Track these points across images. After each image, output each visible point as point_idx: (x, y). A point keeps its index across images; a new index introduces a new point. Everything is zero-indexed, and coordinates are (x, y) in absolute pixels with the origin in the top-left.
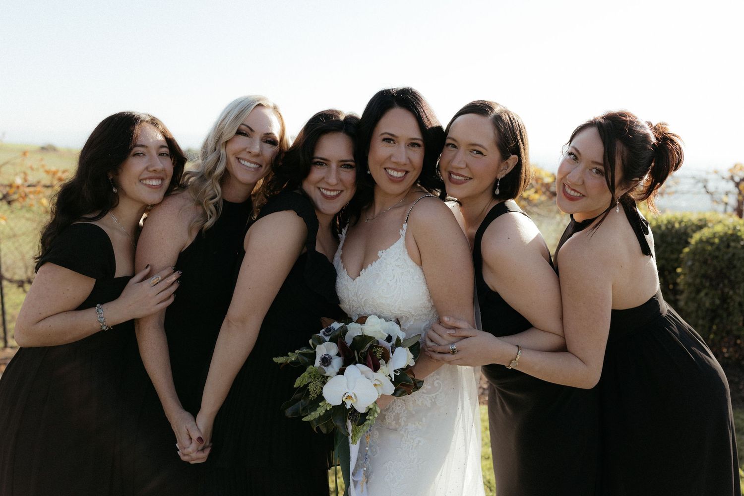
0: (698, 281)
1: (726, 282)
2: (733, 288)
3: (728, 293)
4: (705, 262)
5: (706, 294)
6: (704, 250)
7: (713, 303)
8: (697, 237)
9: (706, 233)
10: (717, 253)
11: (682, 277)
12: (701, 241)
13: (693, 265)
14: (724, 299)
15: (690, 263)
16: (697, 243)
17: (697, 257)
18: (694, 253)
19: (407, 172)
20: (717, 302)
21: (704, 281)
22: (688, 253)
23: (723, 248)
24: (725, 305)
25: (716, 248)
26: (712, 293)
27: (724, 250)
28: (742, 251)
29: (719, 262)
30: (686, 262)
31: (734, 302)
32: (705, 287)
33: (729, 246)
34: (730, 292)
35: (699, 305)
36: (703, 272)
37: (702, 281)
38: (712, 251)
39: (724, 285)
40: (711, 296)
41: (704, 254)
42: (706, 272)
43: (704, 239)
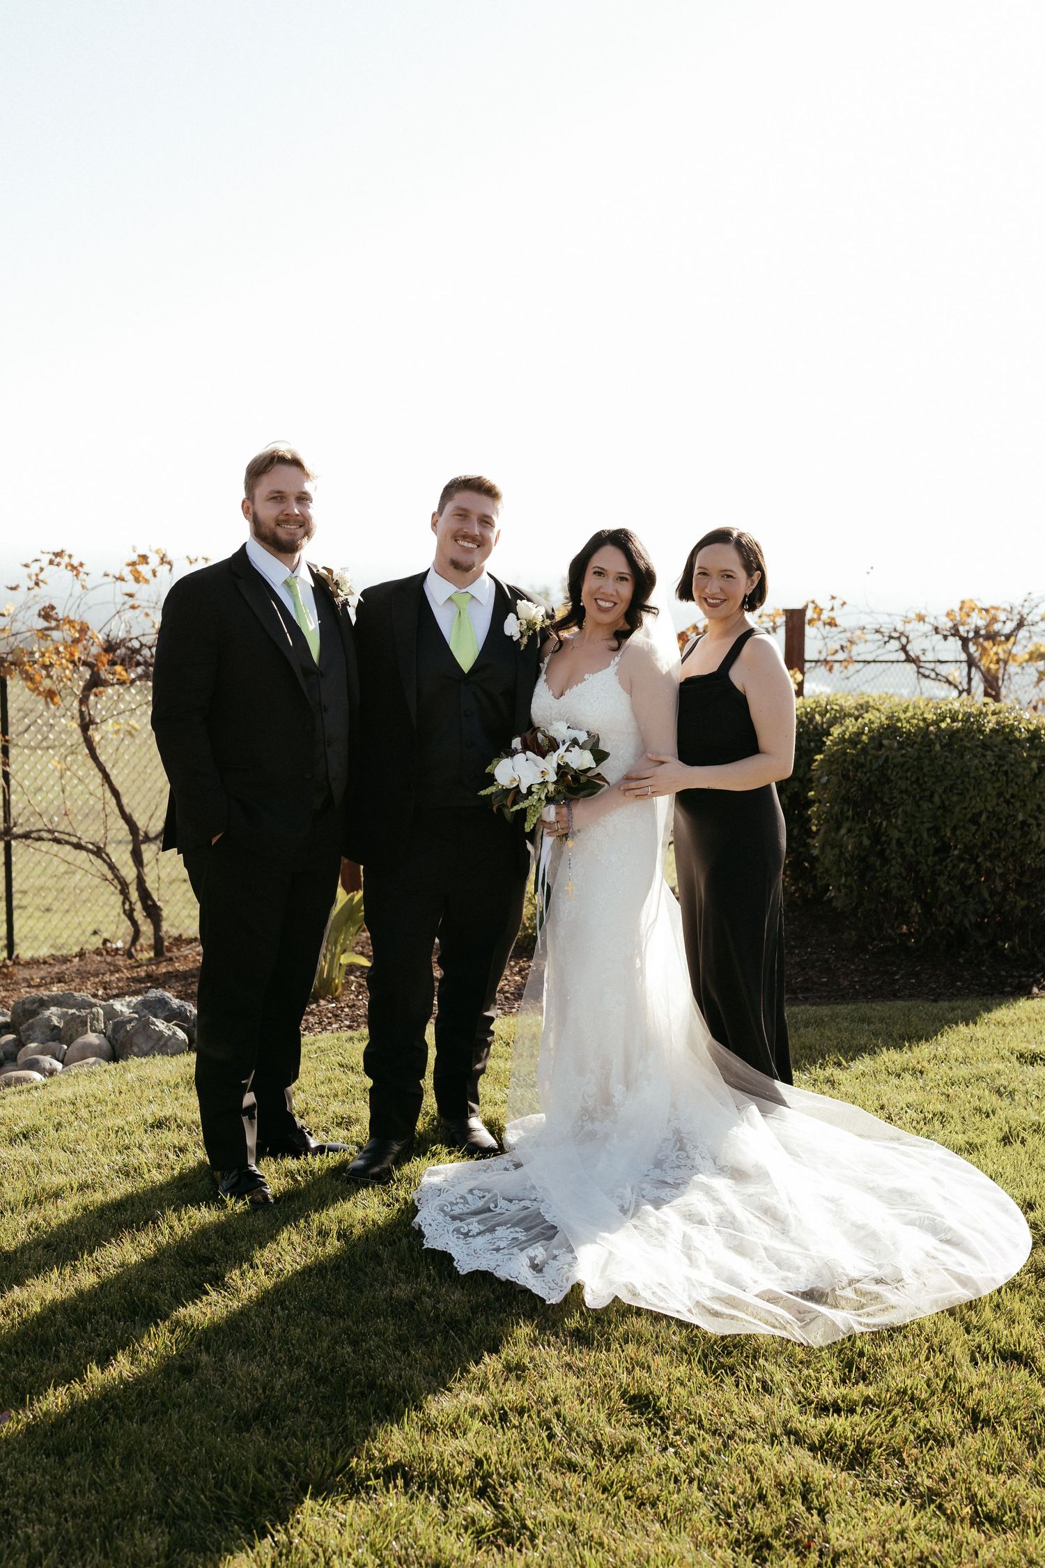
0: (838, 808)
1: (878, 806)
2: (888, 818)
3: (881, 823)
4: (845, 777)
5: (850, 830)
6: (845, 754)
7: (859, 846)
8: (836, 731)
9: (851, 726)
10: (862, 760)
12: (842, 740)
13: (828, 781)
14: (876, 836)
15: (825, 779)
16: (835, 743)
17: (834, 767)
18: (830, 760)
19: (615, 603)
20: (866, 842)
21: (846, 807)
22: (821, 761)
23: (873, 748)
24: (879, 847)
25: (864, 750)
26: (858, 827)
27: (873, 752)
28: (899, 754)
29: (866, 773)
30: (820, 778)
31: (891, 839)
32: (847, 818)
33: (881, 746)
34: (884, 823)
35: (841, 852)
36: (843, 792)
37: (842, 809)
38: (858, 755)
39: (874, 812)
40: (857, 833)
41: (845, 761)
42: (848, 791)
43: (846, 737)
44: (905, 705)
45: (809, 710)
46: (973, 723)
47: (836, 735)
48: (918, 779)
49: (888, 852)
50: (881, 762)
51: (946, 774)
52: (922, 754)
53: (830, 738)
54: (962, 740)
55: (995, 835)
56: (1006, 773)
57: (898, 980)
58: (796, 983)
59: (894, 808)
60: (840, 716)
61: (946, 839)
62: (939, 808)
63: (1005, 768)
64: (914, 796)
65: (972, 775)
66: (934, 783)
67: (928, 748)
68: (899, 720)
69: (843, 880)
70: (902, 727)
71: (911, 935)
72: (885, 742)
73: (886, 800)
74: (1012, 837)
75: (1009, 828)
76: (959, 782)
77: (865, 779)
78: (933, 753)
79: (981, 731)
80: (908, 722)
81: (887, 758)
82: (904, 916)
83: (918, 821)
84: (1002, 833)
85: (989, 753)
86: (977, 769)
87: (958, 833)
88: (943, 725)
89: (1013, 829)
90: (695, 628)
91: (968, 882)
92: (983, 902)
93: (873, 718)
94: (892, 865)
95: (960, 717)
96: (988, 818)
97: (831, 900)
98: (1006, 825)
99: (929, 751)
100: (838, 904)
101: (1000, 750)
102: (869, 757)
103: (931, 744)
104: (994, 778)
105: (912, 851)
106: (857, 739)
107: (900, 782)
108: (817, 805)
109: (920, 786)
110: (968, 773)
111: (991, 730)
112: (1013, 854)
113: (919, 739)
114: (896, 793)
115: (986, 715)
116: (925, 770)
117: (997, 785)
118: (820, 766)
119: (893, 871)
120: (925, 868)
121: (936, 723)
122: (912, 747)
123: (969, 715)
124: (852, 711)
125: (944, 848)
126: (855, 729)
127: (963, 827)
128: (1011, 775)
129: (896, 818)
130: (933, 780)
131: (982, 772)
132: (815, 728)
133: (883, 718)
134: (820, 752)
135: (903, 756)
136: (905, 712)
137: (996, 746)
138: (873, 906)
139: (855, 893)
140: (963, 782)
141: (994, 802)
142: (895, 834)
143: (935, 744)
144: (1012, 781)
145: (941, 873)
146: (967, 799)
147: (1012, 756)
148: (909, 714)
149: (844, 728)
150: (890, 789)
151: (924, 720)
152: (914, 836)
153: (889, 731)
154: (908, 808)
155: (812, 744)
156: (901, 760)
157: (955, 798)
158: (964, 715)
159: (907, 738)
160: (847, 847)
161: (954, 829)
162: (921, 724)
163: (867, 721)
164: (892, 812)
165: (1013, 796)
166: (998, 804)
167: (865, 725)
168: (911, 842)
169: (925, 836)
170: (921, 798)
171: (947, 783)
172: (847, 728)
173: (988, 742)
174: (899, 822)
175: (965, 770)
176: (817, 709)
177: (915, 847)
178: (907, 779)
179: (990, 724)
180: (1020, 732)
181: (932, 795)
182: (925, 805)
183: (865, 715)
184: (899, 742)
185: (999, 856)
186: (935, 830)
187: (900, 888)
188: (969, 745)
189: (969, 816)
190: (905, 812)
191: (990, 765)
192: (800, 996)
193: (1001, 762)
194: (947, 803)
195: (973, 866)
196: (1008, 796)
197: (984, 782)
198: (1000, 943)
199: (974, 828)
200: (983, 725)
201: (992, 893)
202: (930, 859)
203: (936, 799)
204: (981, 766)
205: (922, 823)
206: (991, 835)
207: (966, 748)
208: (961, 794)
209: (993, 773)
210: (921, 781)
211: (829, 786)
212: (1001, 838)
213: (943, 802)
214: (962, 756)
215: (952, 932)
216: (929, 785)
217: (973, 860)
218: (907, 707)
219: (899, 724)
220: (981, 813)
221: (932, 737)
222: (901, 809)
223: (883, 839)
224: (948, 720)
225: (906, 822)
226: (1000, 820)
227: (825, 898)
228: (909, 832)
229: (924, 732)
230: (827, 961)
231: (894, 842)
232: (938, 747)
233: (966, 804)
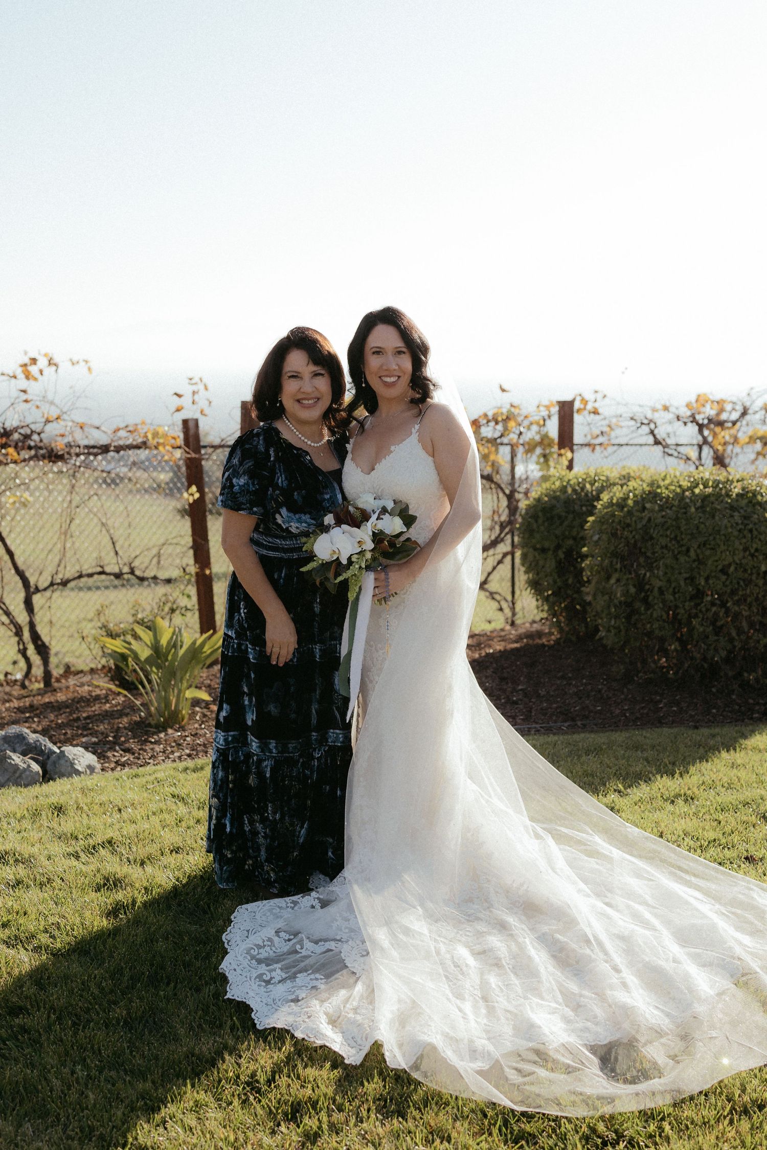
0: (607, 562)
1: (642, 560)
2: (651, 569)
3: (645, 574)
4: (614, 535)
5: (618, 580)
6: (613, 515)
7: (626, 593)
8: (605, 497)
9: (618, 493)
10: (628, 521)
12: (611, 504)
13: (600, 539)
14: (641, 585)
15: (596, 538)
16: (605, 507)
17: (604, 527)
18: (601, 521)
19: (399, 377)
20: (632, 590)
21: (615, 560)
22: (594, 521)
23: (637, 511)
24: (643, 594)
25: (630, 513)
26: (625, 577)
27: (638, 514)
28: (660, 515)
29: (631, 532)
30: (592, 537)
31: (654, 587)
32: (616, 570)
33: (644, 508)
34: (648, 574)
35: (610, 598)
36: (612, 548)
37: (611, 562)
38: (624, 517)
39: (639, 565)
40: (624, 582)
41: (613, 522)
42: (616, 547)
43: (614, 501)
44: (663, 475)
45: (580, 480)
46: (721, 489)
47: (605, 500)
48: (676, 537)
49: (650, 598)
50: (644, 522)
51: (700, 532)
52: (679, 515)
53: (601, 502)
54: (713, 503)
55: (742, 583)
56: (751, 531)
57: (661, 708)
58: (576, 711)
59: (656, 561)
60: (608, 485)
61: (701, 588)
62: (694, 561)
63: (751, 526)
64: (673, 551)
65: (722, 532)
66: (689, 540)
67: (684, 510)
68: (659, 487)
69: (613, 622)
70: (661, 493)
71: (669, 668)
72: (648, 505)
73: (649, 554)
74: (756, 585)
75: (754, 577)
76: (711, 538)
77: (631, 537)
78: (689, 513)
79: (728, 496)
80: (667, 488)
81: (650, 519)
82: (664, 652)
83: (677, 572)
84: (748, 582)
85: (736, 514)
86: (726, 527)
87: (711, 582)
88: (697, 491)
89: (757, 579)
90: (486, 415)
91: (719, 624)
92: (731, 640)
93: (636, 485)
94: (654, 610)
95: (710, 484)
96: (736, 569)
97: (601, 639)
98: (752, 574)
99: (685, 513)
100: (609, 643)
101: (745, 511)
102: (634, 519)
103: (687, 507)
104: (741, 535)
105: (672, 598)
106: (623, 503)
107: (661, 540)
108: (590, 559)
109: (678, 542)
110: (719, 531)
111: (737, 495)
112: (757, 599)
113: (676, 503)
114: (657, 548)
115: (732, 482)
116: (682, 529)
117: (744, 541)
118: (592, 527)
119: (655, 615)
120: (682, 611)
121: (691, 489)
122: (671, 509)
123: (719, 482)
124: (617, 480)
125: (699, 594)
126: (621, 495)
127: (715, 577)
128: (755, 533)
129: (658, 569)
130: (689, 537)
131: (730, 530)
132: (586, 495)
133: (645, 486)
134: (592, 514)
135: (663, 517)
136: (663, 480)
137: (742, 508)
138: (638, 644)
139: (623, 633)
140: (714, 539)
141: (741, 555)
142: (657, 583)
143: (690, 507)
144: (756, 538)
145: (696, 616)
146: (718, 553)
147: (756, 516)
148: (667, 482)
149: (611, 494)
150: (652, 545)
151: (680, 486)
152: (673, 585)
153: (651, 496)
154: (668, 561)
155: (584, 509)
156: (663, 520)
157: (708, 552)
158: (714, 482)
159: (667, 502)
160: (616, 594)
161: (707, 579)
162: (678, 490)
163: (631, 488)
164: (655, 565)
165: (757, 550)
166: (744, 557)
167: (630, 491)
168: (671, 590)
169: (682, 583)
170: (679, 553)
171: (701, 540)
172: (615, 494)
173: (735, 504)
174: (661, 573)
175: (717, 528)
176: (588, 480)
177: (674, 593)
178: (667, 536)
179: (736, 490)
180: (762, 496)
181: (688, 550)
182: (682, 559)
183: (630, 483)
184: (659, 504)
185: (745, 600)
186: (692, 579)
187: (661, 628)
188: (719, 507)
189: (720, 567)
190: (666, 566)
191: (737, 524)
192: (579, 723)
193: (746, 522)
194: (701, 557)
195: (723, 610)
196: (752, 551)
197: (732, 538)
198: (746, 675)
199: (724, 578)
200: (731, 490)
201: (740, 631)
202: (687, 604)
203: (692, 554)
204: (729, 525)
205: (680, 573)
206: (738, 583)
207: (716, 509)
208: (712, 549)
209: (740, 531)
210: (678, 539)
211: (601, 543)
212: (746, 585)
213: (697, 555)
214: (713, 517)
215: (706, 665)
216: (685, 542)
217: (723, 604)
218: (665, 476)
219: (659, 491)
220: (730, 565)
221: (688, 500)
222: (661, 563)
223: (647, 587)
224: (701, 487)
225: (666, 573)
226: (745, 571)
227: (597, 637)
228: (669, 581)
229: (681, 497)
230: (600, 691)
231: (656, 590)
232: (693, 509)
233: (716, 558)
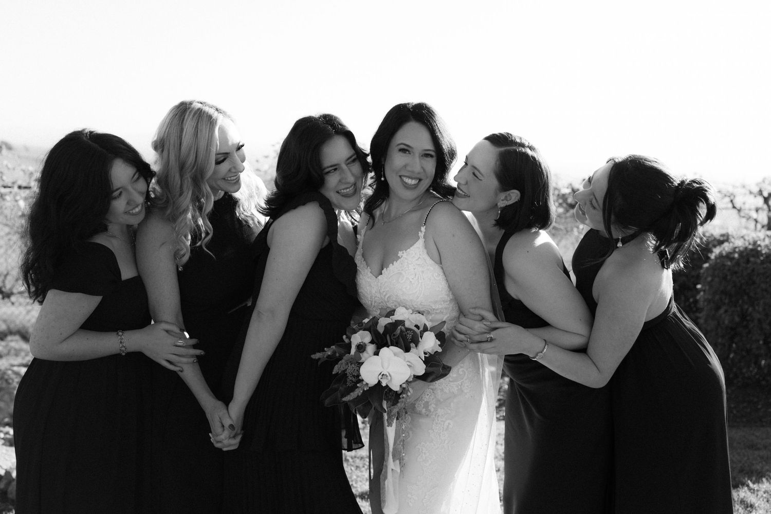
0: (717, 297)
1: (746, 298)
2: (752, 306)
3: (747, 309)
4: (725, 278)
5: (726, 311)
6: (724, 265)
7: (732, 321)
8: (717, 251)
9: (727, 247)
10: (736, 269)
11: (702, 293)
12: (720, 256)
13: (712, 280)
14: (744, 316)
15: (709, 279)
16: (716, 258)
18: (713, 268)
19: (420, 180)
20: (737, 319)
21: (723, 297)
22: (707, 268)
23: (742, 263)
24: (745, 323)
25: (736, 263)
26: (732, 310)
27: (744, 265)
28: (761, 267)
29: (738, 278)
30: (706, 278)
31: (754, 319)
32: (724, 304)
33: (748, 261)
34: (750, 309)
36: (722, 288)
37: (721, 298)
38: (731, 266)
39: (743, 302)
40: (731, 313)
41: (724, 269)
42: (725, 288)
43: (723, 255)
47: (717, 253)
49: (751, 326)
50: (749, 271)
53: (713, 254)
59: (757, 300)
70: (762, 251)
72: (752, 259)
73: (751, 295)
77: (737, 281)
80: (765, 248)
81: (753, 270)
93: (740, 243)
102: (740, 268)
106: (731, 256)
107: (761, 285)
114: (758, 291)
118: (706, 271)
126: (729, 250)
129: (758, 306)
134: (706, 262)
135: (764, 268)
142: (757, 316)
149: (722, 249)
150: (755, 288)
153: (753, 252)
154: (767, 301)
156: (764, 271)
159: (765, 258)
160: (723, 321)
164: (755, 303)
174: (761, 309)
178: (766, 283)
184: (760, 259)
190: (764, 303)
211: (713, 283)
219: (760, 249)
222: (761, 302)
223: (748, 318)
225: (764, 309)
228: (767, 315)
231: (755, 321)
